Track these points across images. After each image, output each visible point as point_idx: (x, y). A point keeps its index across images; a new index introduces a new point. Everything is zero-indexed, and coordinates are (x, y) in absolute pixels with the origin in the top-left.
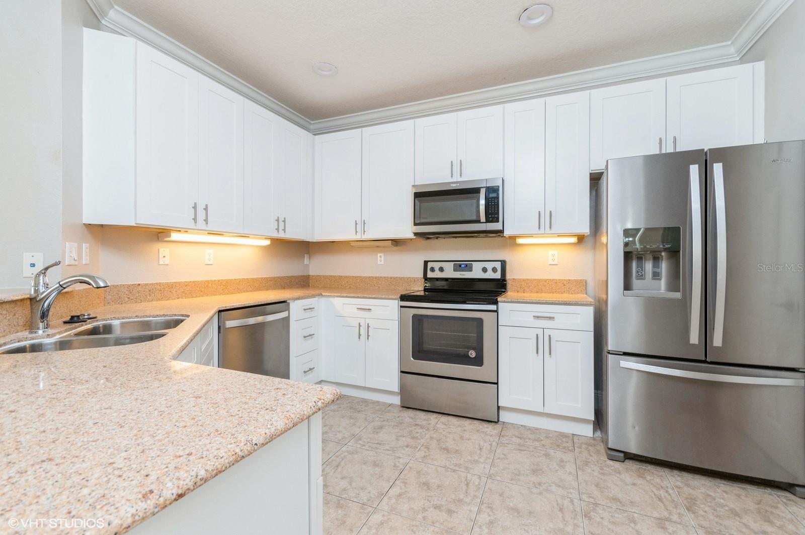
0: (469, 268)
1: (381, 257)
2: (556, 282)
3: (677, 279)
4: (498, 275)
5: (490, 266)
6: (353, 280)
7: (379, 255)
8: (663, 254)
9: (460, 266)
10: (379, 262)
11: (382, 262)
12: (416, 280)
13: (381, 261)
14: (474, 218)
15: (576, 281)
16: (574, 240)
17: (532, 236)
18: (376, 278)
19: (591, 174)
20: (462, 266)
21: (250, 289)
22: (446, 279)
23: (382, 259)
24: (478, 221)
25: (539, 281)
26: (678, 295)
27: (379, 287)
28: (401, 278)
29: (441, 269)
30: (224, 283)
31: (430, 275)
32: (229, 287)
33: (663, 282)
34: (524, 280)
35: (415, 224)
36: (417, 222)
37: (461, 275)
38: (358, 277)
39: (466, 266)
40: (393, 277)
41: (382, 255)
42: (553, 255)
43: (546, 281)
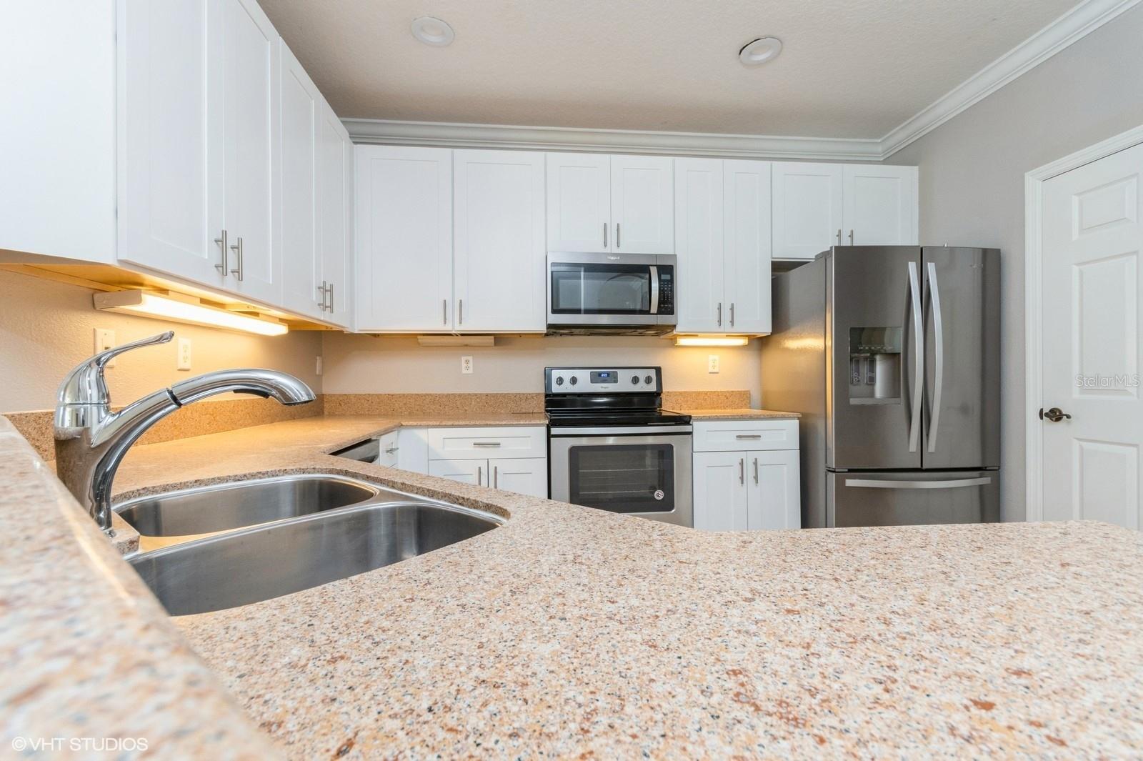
0: (612, 378)
1: (467, 362)
2: (717, 394)
3: (898, 381)
4: (652, 388)
5: (642, 375)
6: (416, 400)
7: (464, 359)
8: (878, 357)
9: (600, 375)
10: (464, 371)
11: (471, 371)
12: (529, 397)
13: (467, 368)
14: (640, 306)
15: (740, 393)
16: (743, 342)
17: (697, 336)
18: (460, 395)
19: (772, 262)
20: (602, 375)
21: (250, 421)
22: (579, 395)
23: (471, 365)
24: (648, 312)
25: (699, 393)
27: (466, 410)
28: (504, 396)
29: (574, 381)
30: (210, 410)
31: (556, 389)
32: (218, 417)
33: (878, 389)
34: (681, 393)
35: (555, 311)
36: (557, 307)
37: (602, 387)
38: (427, 394)
39: (608, 374)
40: (490, 394)
41: (470, 358)
42: (714, 361)
43: (706, 393)
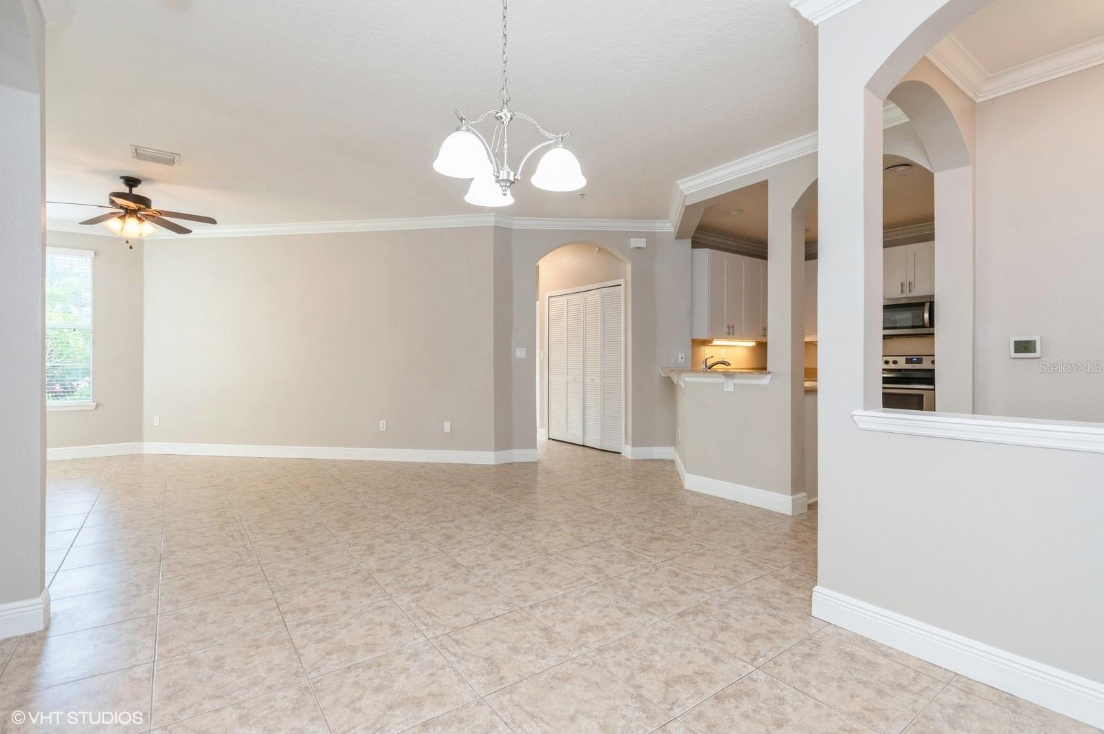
0: (920, 361)
9: (912, 359)
14: (921, 324)
22: (899, 370)
24: (923, 327)
29: (895, 362)
31: (889, 367)
35: (884, 329)
36: (887, 326)
37: (912, 366)
39: (917, 359)
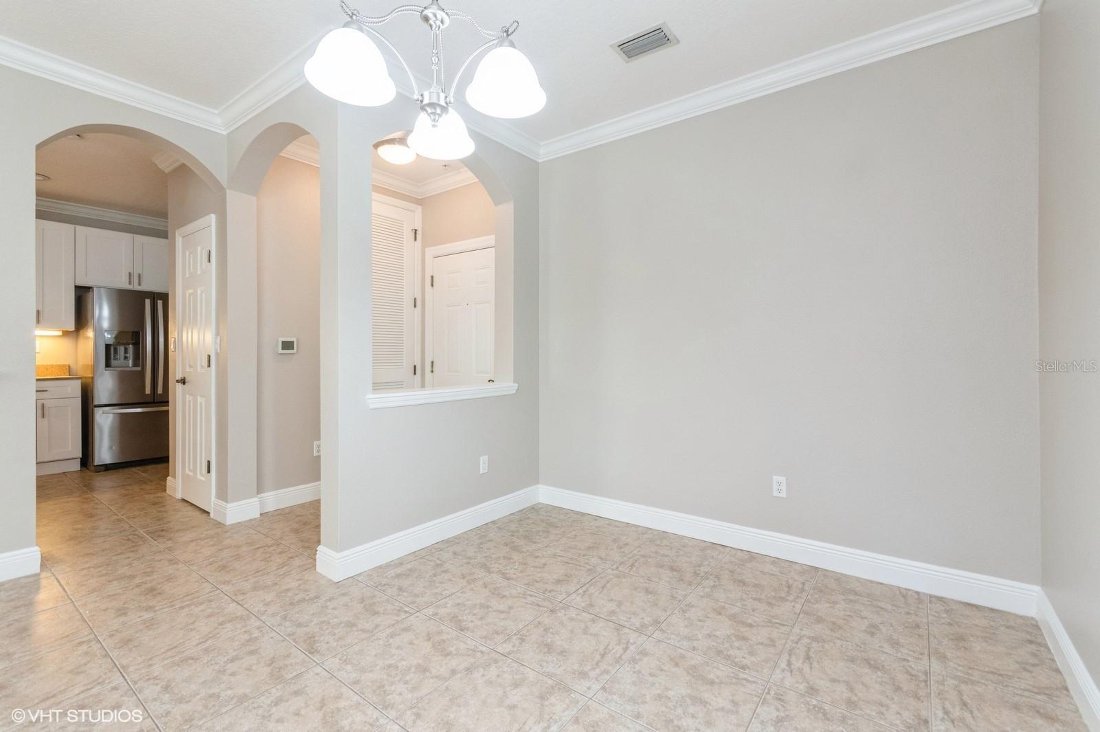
3: (139, 358)
8: (131, 346)
15: (59, 366)
16: (58, 333)
26: (139, 369)
33: (131, 362)
